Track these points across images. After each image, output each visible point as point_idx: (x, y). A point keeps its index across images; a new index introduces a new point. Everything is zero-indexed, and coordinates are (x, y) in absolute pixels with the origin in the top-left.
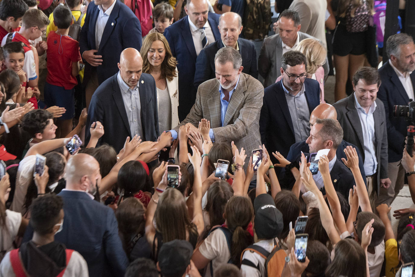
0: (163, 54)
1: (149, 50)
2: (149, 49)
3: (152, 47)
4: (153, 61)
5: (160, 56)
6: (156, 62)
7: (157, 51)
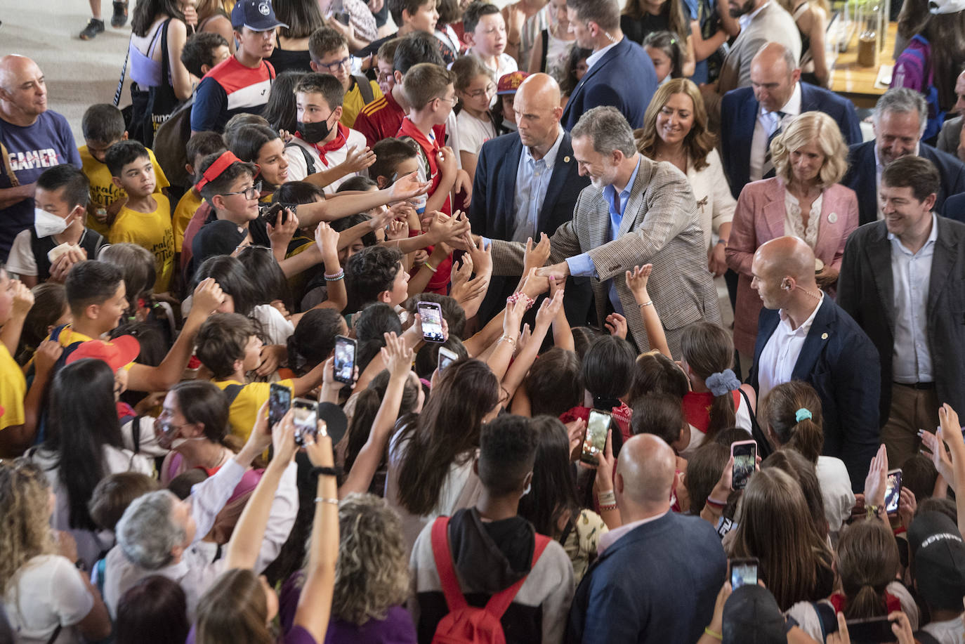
0: (687, 122)
1: (660, 110)
2: (662, 107)
3: (669, 104)
4: (665, 130)
5: (680, 124)
6: (670, 135)
7: (675, 113)
